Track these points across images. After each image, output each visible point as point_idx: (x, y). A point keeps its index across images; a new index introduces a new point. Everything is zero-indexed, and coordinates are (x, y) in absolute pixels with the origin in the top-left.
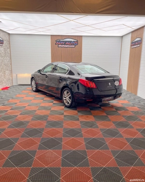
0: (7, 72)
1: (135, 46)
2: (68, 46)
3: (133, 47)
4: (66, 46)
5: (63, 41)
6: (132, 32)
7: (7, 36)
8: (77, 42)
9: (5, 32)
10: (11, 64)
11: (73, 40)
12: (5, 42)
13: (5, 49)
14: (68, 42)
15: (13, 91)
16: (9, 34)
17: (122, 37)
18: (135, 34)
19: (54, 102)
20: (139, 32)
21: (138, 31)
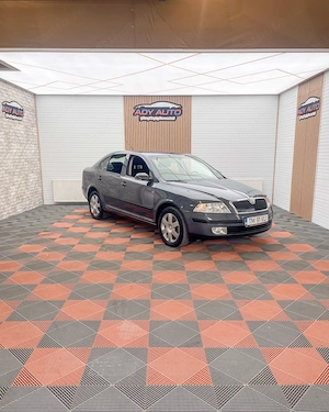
0: (33, 177)
1: (307, 116)
2: (161, 118)
3: (302, 117)
4: (157, 118)
5: (151, 109)
6: (300, 85)
7: (30, 99)
8: (181, 108)
9: (26, 91)
10: (39, 160)
11: (171, 106)
12: (26, 113)
13: (26, 127)
14: (161, 109)
15: (45, 217)
16: (35, 95)
17: (279, 95)
18: (307, 89)
19: (133, 236)
20: (314, 85)
21: (313, 82)
